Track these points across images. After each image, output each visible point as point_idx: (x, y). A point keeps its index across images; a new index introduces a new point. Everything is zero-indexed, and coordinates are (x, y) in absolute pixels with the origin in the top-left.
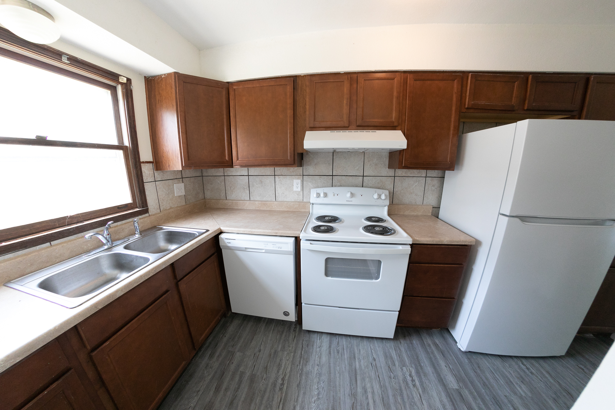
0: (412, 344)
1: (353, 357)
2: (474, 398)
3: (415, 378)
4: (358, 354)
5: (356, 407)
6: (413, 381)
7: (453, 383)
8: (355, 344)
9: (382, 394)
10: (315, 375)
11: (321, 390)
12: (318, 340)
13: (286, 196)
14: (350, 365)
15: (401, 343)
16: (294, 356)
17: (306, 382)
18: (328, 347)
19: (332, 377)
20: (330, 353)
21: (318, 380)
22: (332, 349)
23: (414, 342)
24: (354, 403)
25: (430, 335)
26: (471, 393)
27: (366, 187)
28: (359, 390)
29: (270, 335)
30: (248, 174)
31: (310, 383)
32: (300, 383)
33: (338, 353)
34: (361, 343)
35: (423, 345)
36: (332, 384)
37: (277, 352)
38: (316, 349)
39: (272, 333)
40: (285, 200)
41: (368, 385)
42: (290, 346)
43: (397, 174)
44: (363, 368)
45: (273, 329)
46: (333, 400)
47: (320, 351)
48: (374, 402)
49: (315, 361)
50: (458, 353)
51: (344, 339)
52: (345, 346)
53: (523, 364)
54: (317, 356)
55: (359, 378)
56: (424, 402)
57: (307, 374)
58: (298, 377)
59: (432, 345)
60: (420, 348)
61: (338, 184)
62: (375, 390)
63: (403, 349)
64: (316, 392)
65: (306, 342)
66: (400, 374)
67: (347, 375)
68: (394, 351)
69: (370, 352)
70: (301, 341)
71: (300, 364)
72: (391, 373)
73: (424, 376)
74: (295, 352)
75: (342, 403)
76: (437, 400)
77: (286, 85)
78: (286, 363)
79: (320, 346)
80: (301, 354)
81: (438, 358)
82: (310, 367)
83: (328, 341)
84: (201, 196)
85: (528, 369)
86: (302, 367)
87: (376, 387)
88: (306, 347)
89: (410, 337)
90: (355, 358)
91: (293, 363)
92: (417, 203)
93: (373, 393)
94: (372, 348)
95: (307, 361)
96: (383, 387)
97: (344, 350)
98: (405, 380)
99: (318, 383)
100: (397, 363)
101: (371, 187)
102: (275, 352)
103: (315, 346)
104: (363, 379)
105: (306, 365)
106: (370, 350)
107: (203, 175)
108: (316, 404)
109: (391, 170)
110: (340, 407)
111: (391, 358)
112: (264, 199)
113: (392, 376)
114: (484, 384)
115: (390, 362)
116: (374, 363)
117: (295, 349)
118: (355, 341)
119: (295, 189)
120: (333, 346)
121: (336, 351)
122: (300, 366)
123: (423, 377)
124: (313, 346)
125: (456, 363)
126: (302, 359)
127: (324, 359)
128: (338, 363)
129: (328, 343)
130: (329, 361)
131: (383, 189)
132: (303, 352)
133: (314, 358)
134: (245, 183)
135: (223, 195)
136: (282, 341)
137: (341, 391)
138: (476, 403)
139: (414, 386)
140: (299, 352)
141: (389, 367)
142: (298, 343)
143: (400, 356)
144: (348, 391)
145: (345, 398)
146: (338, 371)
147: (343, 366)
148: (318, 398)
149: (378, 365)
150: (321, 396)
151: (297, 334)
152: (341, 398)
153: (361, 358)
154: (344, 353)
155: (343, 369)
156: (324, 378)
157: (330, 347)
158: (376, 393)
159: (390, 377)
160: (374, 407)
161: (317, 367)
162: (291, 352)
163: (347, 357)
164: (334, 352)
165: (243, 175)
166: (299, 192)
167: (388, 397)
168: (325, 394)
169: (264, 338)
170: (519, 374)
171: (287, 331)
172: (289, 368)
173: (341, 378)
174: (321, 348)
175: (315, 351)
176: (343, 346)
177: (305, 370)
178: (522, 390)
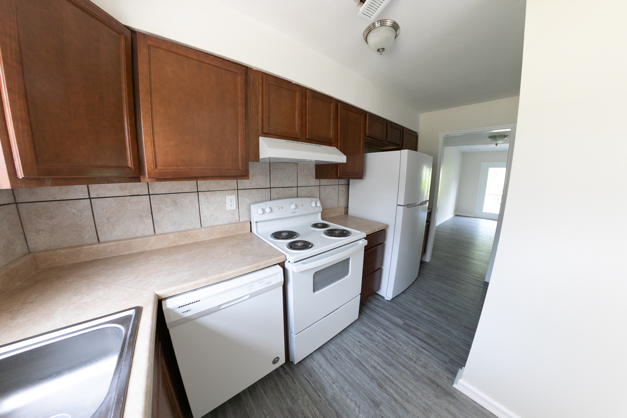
0: (367, 314)
1: (348, 353)
2: (412, 322)
3: (386, 334)
4: (348, 347)
5: (381, 384)
6: (387, 336)
7: (400, 322)
8: (340, 342)
9: (383, 360)
10: (339, 392)
11: (354, 399)
12: (314, 363)
13: (216, 218)
14: (352, 359)
15: (362, 318)
16: (310, 397)
17: (340, 405)
18: (326, 361)
19: (350, 381)
20: (332, 365)
21: (345, 394)
22: (330, 360)
23: (367, 312)
24: (377, 382)
25: (370, 302)
26: (409, 320)
27: (300, 197)
28: (372, 371)
29: (268, 401)
30: (149, 193)
31: (343, 403)
32: (336, 412)
33: (337, 359)
34: (343, 338)
35: (372, 311)
36: (355, 386)
37: (291, 410)
38: (320, 372)
39: (267, 397)
40: (215, 225)
41: (373, 362)
42: (297, 392)
43: (321, 184)
44: (359, 353)
45: (263, 392)
46: (367, 396)
47: (324, 370)
48: (384, 369)
49: (328, 382)
50: (389, 303)
51: (330, 344)
52: (335, 349)
53: (410, 290)
54: (326, 376)
55: (364, 363)
56: (401, 343)
57: (334, 398)
58: (330, 409)
59: (376, 308)
60: (373, 314)
61: (277, 196)
62: (378, 361)
63: (367, 322)
64: (352, 404)
65: (306, 374)
66: (378, 338)
67: (356, 369)
68: (364, 327)
69: (353, 340)
70: (302, 378)
71: (320, 397)
72: (375, 342)
73: (388, 328)
74: (306, 392)
75: (372, 391)
76: (403, 337)
77: (237, 73)
78: (309, 410)
79: (320, 366)
80: (313, 388)
81: (384, 312)
82: (330, 390)
83: (322, 356)
84: (19, 248)
85: (413, 291)
86: (325, 398)
87: (376, 358)
88: (311, 378)
89: (363, 310)
90: (349, 352)
91: (315, 403)
92: (335, 207)
93: (379, 364)
94: (351, 335)
95: (323, 389)
96: (379, 355)
97: (338, 353)
98: (384, 340)
99: (347, 396)
100: (371, 333)
101: (304, 197)
102: (289, 410)
103: (316, 370)
104: (367, 362)
105: (326, 393)
106: (352, 338)
107: (19, 200)
108: (362, 412)
109: (317, 180)
110: (375, 395)
111: (366, 332)
112: (183, 228)
113: (377, 343)
114: (409, 311)
115: (368, 336)
116: (362, 345)
117: (305, 389)
118: (338, 340)
119: (228, 208)
120: (328, 358)
121: (334, 359)
122: (323, 399)
123: (388, 330)
124: (314, 371)
125: (392, 310)
126: (318, 391)
127: (333, 373)
128: (343, 366)
129: (323, 358)
130: (337, 371)
131: (312, 197)
132: (313, 385)
133: (326, 381)
134: (143, 208)
135: (88, 235)
136: (284, 394)
137: (364, 383)
138: (414, 323)
139: (390, 338)
140: (310, 387)
141: (370, 339)
142: (301, 381)
143: (369, 327)
144: (367, 379)
145: (370, 386)
146: (349, 371)
147: (349, 365)
148: (359, 407)
149: (365, 344)
150: (358, 403)
151: (291, 374)
152: (369, 388)
153: (352, 348)
154: (340, 355)
155: (351, 367)
156: (347, 387)
157: (327, 360)
158: (380, 363)
159: (377, 345)
160: (387, 372)
161: (334, 384)
162: (304, 396)
163: (345, 356)
164: (334, 361)
165: (139, 195)
166: (234, 210)
167: (387, 358)
168: (359, 398)
169: (264, 411)
170: (414, 296)
171: (280, 380)
172: (316, 411)
173: (356, 375)
174: (322, 367)
175: (320, 374)
176: (335, 350)
177: (329, 398)
178: (419, 303)
